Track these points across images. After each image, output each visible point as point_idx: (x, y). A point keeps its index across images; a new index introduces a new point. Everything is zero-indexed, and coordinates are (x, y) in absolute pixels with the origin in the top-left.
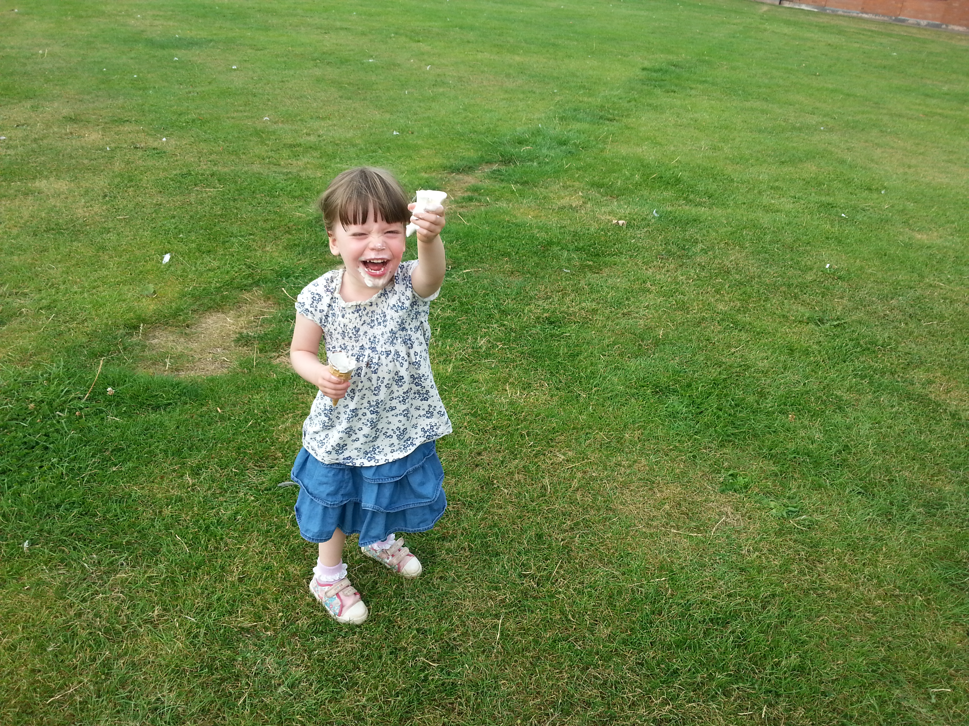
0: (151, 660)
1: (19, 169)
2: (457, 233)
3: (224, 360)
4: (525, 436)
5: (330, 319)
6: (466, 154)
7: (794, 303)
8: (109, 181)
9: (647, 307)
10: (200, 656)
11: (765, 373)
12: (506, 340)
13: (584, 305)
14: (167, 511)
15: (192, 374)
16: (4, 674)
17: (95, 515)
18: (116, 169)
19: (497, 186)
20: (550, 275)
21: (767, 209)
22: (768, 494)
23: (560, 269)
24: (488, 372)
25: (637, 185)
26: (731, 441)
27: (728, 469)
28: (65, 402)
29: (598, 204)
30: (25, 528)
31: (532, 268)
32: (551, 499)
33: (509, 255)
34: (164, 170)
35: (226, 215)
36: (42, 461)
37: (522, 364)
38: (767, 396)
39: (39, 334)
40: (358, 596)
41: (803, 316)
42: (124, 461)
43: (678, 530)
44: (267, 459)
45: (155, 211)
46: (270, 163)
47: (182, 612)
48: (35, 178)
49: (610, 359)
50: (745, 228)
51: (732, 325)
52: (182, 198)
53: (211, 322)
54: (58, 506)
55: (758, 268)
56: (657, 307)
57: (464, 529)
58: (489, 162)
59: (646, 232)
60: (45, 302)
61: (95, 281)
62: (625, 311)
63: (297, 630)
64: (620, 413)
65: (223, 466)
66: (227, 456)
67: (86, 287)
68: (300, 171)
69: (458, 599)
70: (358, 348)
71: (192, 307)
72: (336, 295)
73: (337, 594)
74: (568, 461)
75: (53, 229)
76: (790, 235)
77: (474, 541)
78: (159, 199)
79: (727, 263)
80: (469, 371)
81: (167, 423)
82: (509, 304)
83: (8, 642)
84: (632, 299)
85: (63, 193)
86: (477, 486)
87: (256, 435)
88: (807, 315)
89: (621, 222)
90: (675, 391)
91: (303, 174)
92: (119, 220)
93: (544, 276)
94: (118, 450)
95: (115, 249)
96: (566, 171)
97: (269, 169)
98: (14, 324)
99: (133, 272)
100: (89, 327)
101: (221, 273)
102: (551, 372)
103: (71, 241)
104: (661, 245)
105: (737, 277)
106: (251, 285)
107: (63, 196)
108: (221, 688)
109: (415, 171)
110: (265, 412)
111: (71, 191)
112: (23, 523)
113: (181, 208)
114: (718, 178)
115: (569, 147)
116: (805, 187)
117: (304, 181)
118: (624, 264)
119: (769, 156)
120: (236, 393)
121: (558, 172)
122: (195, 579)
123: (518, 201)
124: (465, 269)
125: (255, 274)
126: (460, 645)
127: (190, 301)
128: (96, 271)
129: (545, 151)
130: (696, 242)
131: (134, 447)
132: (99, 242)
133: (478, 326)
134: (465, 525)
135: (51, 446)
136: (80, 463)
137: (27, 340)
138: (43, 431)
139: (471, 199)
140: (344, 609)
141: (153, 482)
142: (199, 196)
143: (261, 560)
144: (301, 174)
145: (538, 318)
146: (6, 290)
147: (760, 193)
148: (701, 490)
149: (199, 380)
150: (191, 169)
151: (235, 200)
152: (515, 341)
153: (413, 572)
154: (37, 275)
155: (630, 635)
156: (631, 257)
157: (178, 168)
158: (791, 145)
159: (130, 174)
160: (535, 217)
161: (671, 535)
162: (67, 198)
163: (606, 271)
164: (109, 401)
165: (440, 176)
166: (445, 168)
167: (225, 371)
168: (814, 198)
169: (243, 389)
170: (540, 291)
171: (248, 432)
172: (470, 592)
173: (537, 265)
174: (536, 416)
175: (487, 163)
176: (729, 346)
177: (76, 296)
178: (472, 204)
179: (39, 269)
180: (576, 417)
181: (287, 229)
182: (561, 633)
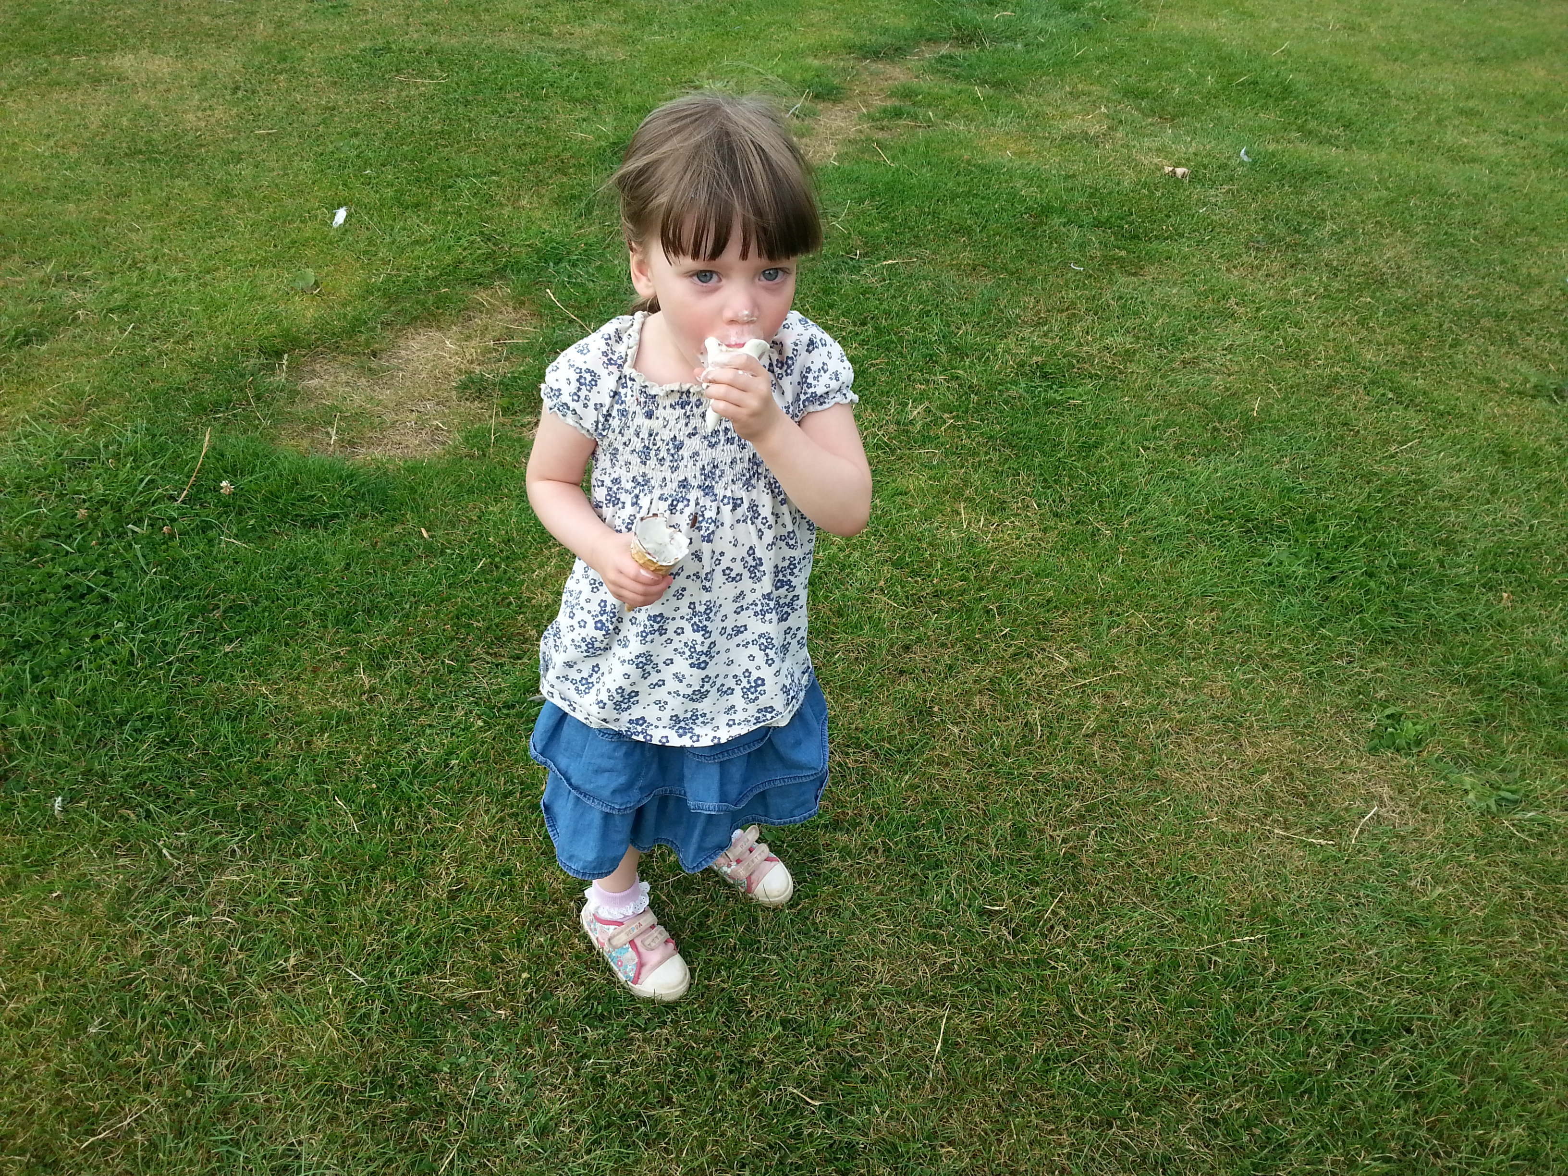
0: (279, 1061)
1: (85, 30)
2: (873, 184)
3: (438, 428)
4: (994, 616)
5: (615, 423)
6: (891, 22)
7: (1508, 353)
8: (245, 59)
9: (1229, 349)
10: (371, 1057)
11: (1456, 501)
12: (959, 410)
13: (1109, 341)
14: (321, 743)
15: (377, 453)
16: (7, 1077)
17: (188, 745)
18: (258, 37)
19: (947, 88)
20: (1045, 278)
21: (1456, 156)
22: (1460, 760)
23: (1066, 265)
24: (926, 473)
25: (1211, 96)
26: (1388, 643)
27: (1384, 704)
28: (144, 504)
29: (1138, 132)
30: (59, 766)
31: (1012, 261)
32: (1043, 752)
33: (968, 232)
34: (344, 40)
35: (449, 134)
36: (98, 625)
37: (991, 460)
38: (1460, 550)
39: (106, 361)
40: (671, 945)
41: (1526, 380)
42: (249, 632)
43: (1287, 829)
44: (509, 640)
45: (324, 122)
46: (532, 31)
47: (340, 961)
48: (113, 49)
49: (1159, 456)
50: (1413, 192)
51: (1390, 395)
52: (373, 96)
53: (416, 347)
54: (122, 723)
55: (1438, 278)
56: (1249, 351)
57: (876, 808)
58: (932, 40)
59: (1228, 192)
60: (118, 298)
61: (210, 257)
62: (1187, 355)
63: (555, 1011)
64: (1176, 572)
65: (428, 652)
66: (434, 631)
67: (194, 271)
68: (587, 47)
69: (861, 956)
70: (675, 485)
71: (384, 317)
72: (627, 370)
73: (632, 942)
74: (1075, 670)
75: (141, 152)
76: (1500, 211)
77: (895, 834)
78: (332, 96)
79: (1378, 262)
80: (890, 470)
81: (328, 557)
82: (967, 334)
83: (16, 1010)
84: (1201, 332)
85: (162, 81)
86: (901, 717)
87: (490, 589)
88: (1533, 380)
89: (1180, 171)
90: (1283, 530)
91: (592, 54)
92: (259, 138)
93: (1034, 278)
94: (237, 609)
95: (249, 194)
96: (1077, 63)
97: (531, 42)
98: (63, 339)
99: (278, 242)
100: (197, 349)
101: (438, 250)
102: (1045, 480)
103: (172, 177)
104: (1255, 220)
105: (1400, 293)
106: (490, 275)
107: (161, 87)
108: (409, 1130)
109: (797, 53)
110: (507, 542)
111: (176, 77)
112: (57, 757)
113: (370, 115)
114: (1362, 87)
115: (1084, 15)
116: (1525, 112)
117: (594, 69)
118: (1186, 258)
119: (1456, 46)
120: (457, 497)
121: (1063, 64)
122: (368, 890)
123: (986, 120)
124: (885, 259)
125: (499, 252)
126: (864, 1059)
127: (381, 304)
128: (213, 238)
129: (1037, 22)
130: (1322, 217)
131: (267, 603)
132: (221, 180)
133: (909, 377)
134: (878, 800)
135: (114, 596)
136: (165, 635)
137: (83, 374)
138: (102, 565)
139: (898, 114)
140: (644, 971)
141: (298, 679)
142: (404, 94)
143: (491, 857)
144: (588, 53)
145: (1022, 365)
146: (51, 271)
147: (1439, 121)
148: (1333, 747)
149: (391, 467)
150: (391, 39)
151: (467, 103)
152: (977, 411)
153: (776, 893)
154: (108, 243)
155: (1192, 1057)
156: (1199, 242)
157: (369, 36)
158: (1497, 24)
159: (283, 47)
160: (1020, 154)
161: (1272, 841)
162: (168, 90)
163: (1152, 271)
164: (226, 505)
165: (842, 64)
166: (850, 48)
167: (438, 449)
168: (1543, 135)
169: (470, 491)
170: (1025, 309)
171: (476, 582)
172: (883, 942)
173: (1021, 254)
174: (1017, 573)
175: (929, 40)
176: (1386, 442)
177: (173, 288)
178: (901, 122)
179: (113, 231)
180: (1091, 577)
181: (559, 163)
182: (1058, 1045)
